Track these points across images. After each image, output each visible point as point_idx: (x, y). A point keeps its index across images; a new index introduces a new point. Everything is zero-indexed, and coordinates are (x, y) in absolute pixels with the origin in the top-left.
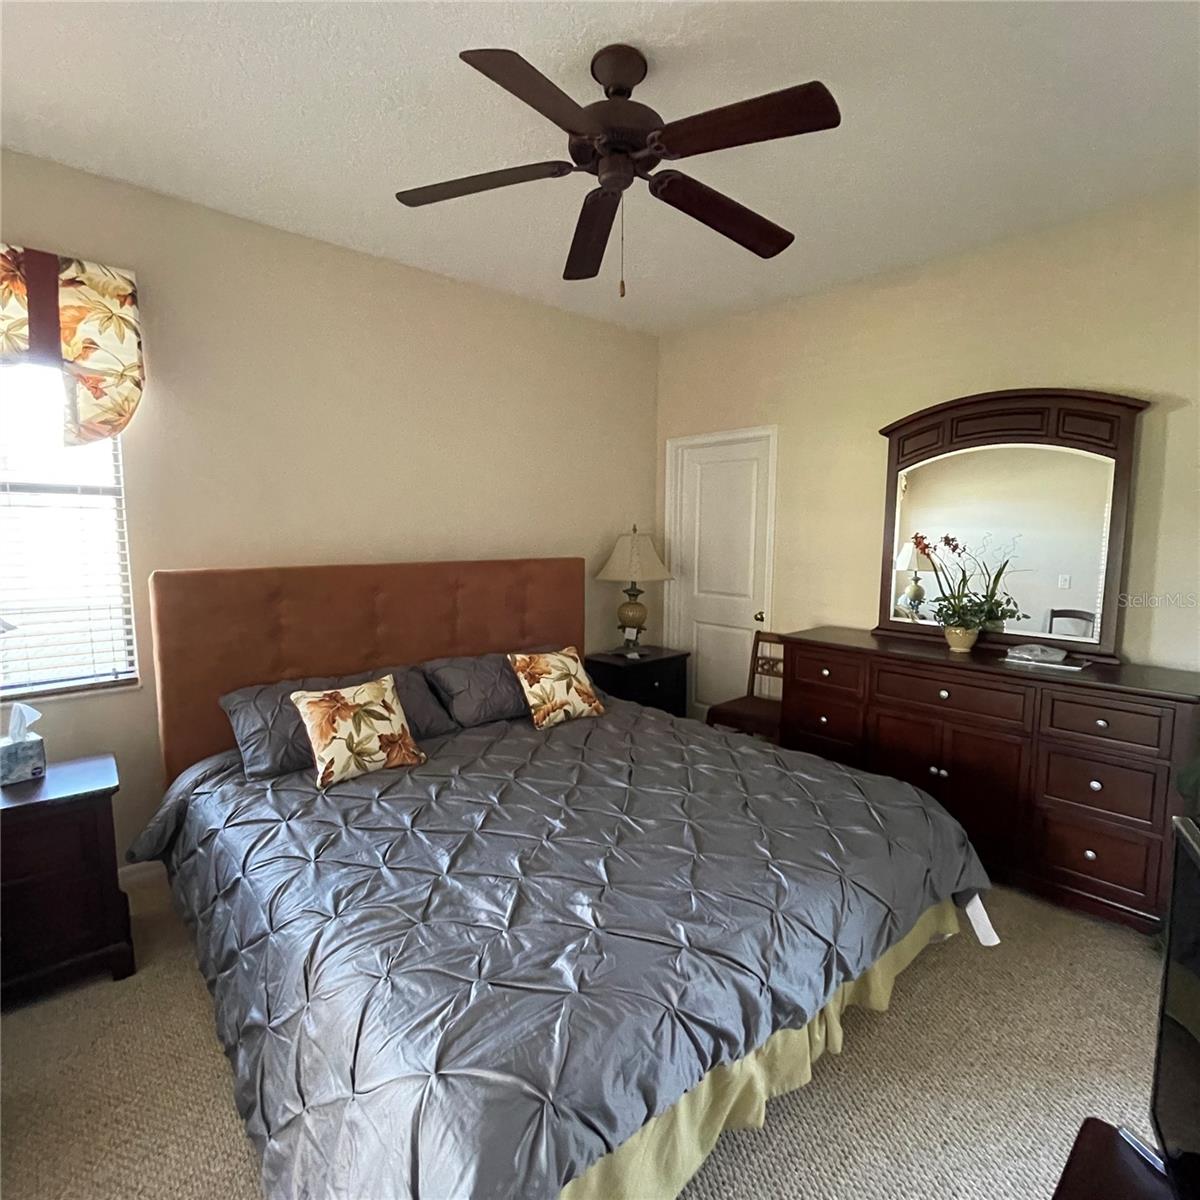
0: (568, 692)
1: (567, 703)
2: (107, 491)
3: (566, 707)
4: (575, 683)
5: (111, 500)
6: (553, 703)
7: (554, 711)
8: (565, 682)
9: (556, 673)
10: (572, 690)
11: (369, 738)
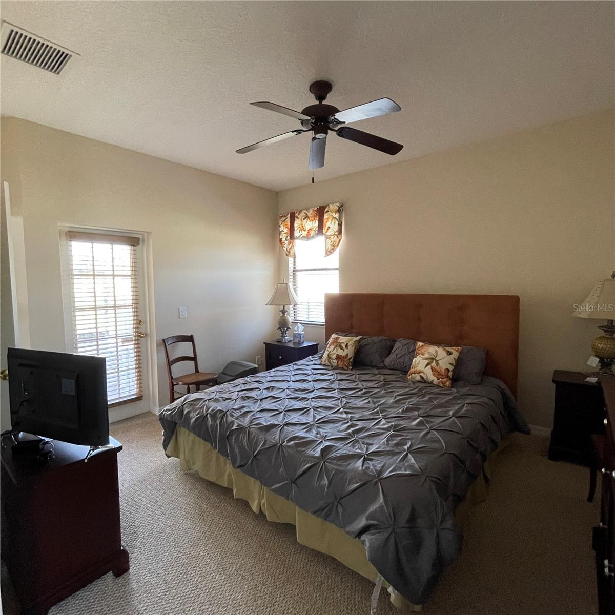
0: (426, 367)
1: (422, 372)
2: (337, 269)
3: (422, 374)
4: (434, 364)
5: (337, 271)
6: (415, 369)
7: (414, 373)
8: (427, 361)
9: (427, 355)
10: (429, 367)
11: (334, 354)
